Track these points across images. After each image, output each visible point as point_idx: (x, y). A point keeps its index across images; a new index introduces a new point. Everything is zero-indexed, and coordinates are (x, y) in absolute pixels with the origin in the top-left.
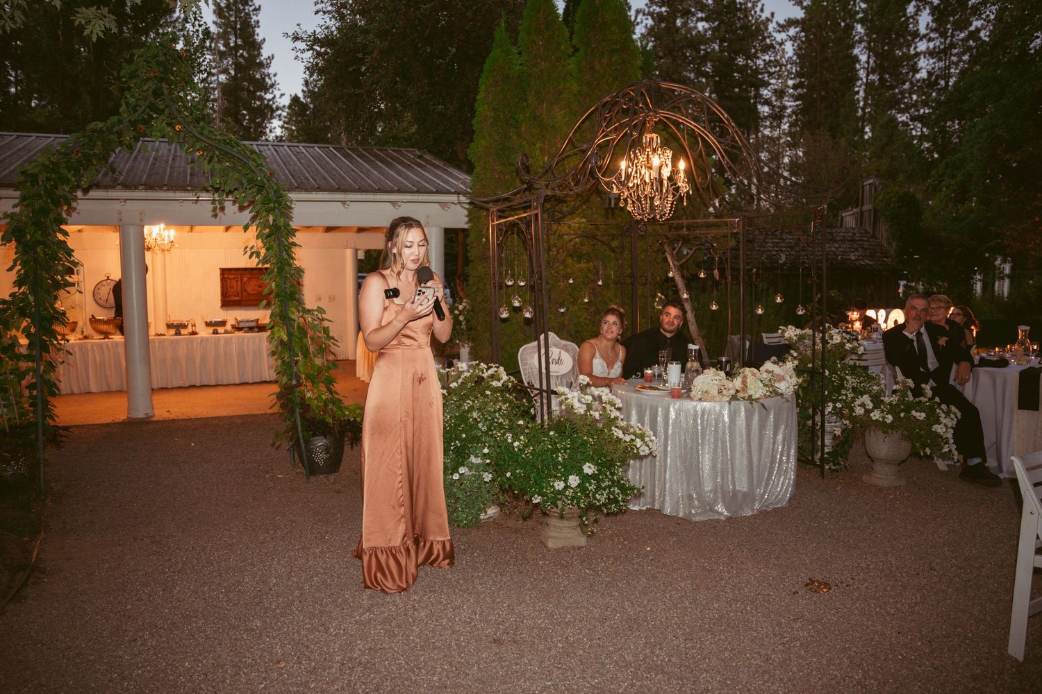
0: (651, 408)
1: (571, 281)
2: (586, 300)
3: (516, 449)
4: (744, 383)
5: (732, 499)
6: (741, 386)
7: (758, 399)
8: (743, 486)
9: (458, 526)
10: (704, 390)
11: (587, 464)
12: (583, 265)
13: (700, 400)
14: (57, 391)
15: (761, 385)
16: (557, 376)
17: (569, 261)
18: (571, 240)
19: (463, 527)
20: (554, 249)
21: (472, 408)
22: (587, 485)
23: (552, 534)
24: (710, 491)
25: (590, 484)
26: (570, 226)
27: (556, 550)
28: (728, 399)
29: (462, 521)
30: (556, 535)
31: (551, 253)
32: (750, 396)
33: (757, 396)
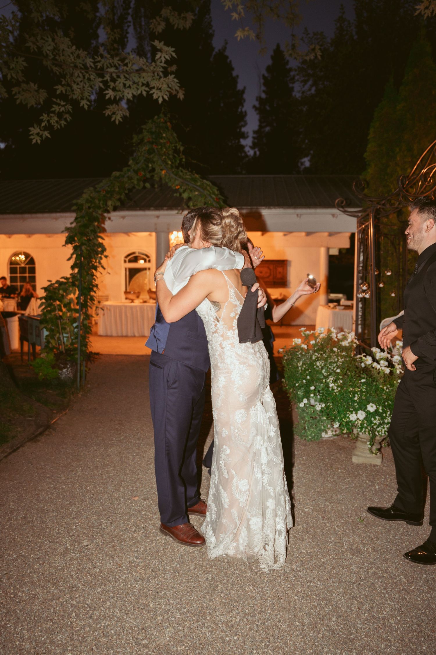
3: (330, 389)
9: (305, 439)
11: (371, 404)
14: (90, 331)
19: (308, 441)
21: (318, 359)
22: (373, 419)
23: (357, 453)
25: (375, 419)
27: (357, 464)
29: (307, 436)
30: (360, 454)
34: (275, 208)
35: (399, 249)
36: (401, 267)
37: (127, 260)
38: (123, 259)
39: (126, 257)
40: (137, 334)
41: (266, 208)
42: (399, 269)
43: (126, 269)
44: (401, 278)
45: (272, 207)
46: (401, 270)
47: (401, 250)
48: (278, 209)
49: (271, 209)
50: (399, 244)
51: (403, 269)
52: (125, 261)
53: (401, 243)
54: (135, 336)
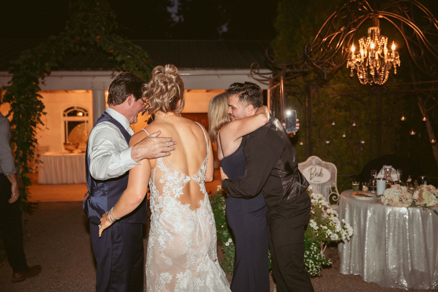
0: (357, 208)
1: (333, 124)
2: (344, 136)
4: (420, 195)
5: (412, 275)
6: (418, 197)
7: (432, 207)
8: (421, 268)
10: (389, 198)
12: (342, 113)
13: (388, 205)
15: (434, 197)
16: (319, 184)
17: (334, 111)
18: (334, 98)
20: (323, 104)
24: (395, 268)
26: (333, 89)
28: (408, 206)
31: (320, 106)
32: (425, 204)
33: (431, 204)
34: (199, 69)
35: (305, 104)
36: (307, 120)
37: (66, 114)
38: (62, 113)
39: (66, 111)
40: (76, 182)
41: (190, 70)
42: (306, 122)
43: (65, 122)
44: (307, 129)
45: (196, 69)
46: (307, 123)
47: (307, 105)
48: (201, 70)
49: (195, 70)
50: (305, 101)
51: (309, 122)
52: (64, 115)
53: (307, 99)
54: (74, 184)
